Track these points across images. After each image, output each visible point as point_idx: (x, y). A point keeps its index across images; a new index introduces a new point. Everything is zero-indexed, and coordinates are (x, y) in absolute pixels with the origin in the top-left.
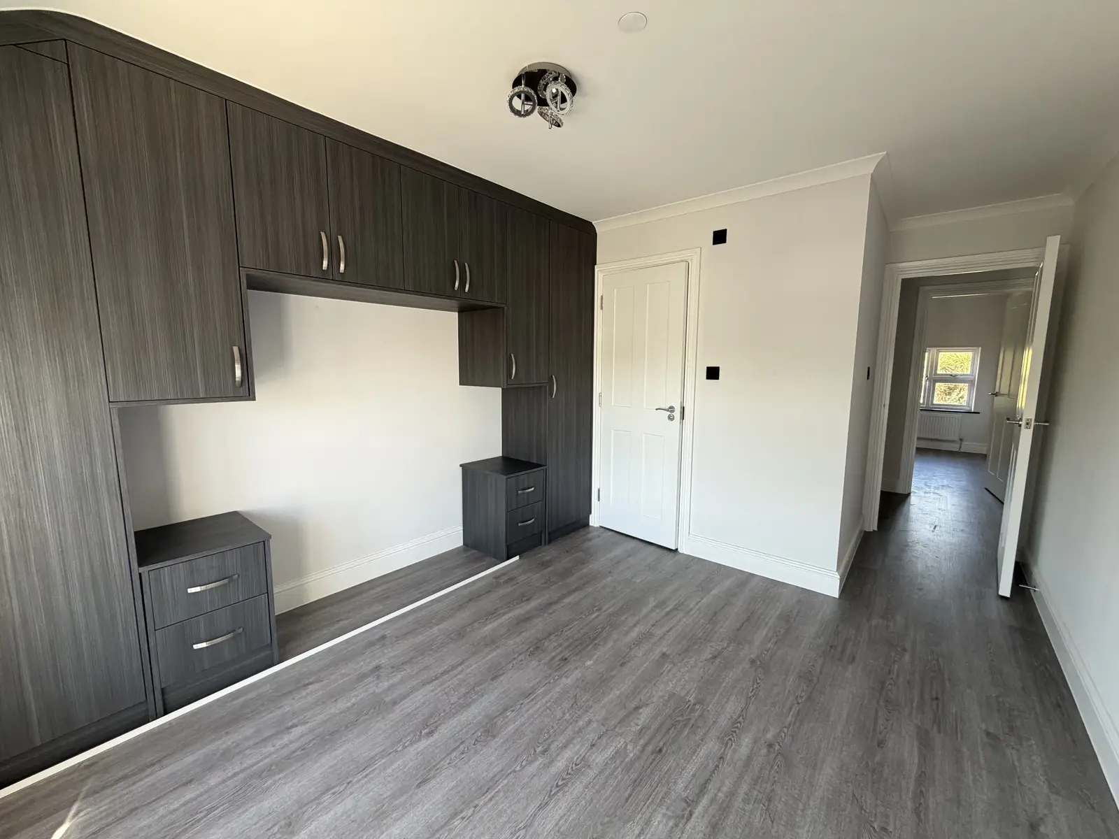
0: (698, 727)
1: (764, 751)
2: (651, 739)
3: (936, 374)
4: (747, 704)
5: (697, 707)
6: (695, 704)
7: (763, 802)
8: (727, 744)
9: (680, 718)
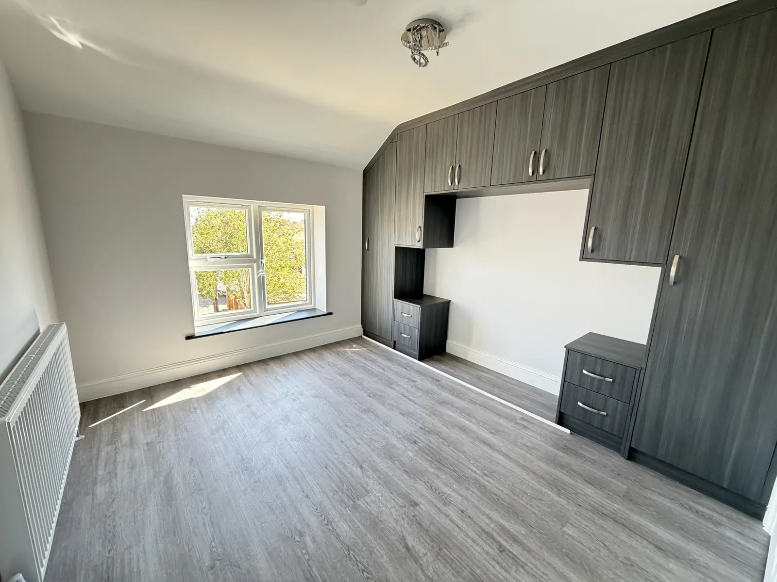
0: (334, 495)
1: (299, 527)
2: (336, 466)
4: (342, 543)
5: (351, 502)
6: (354, 502)
7: (272, 503)
8: (315, 505)
9: (345, 487)
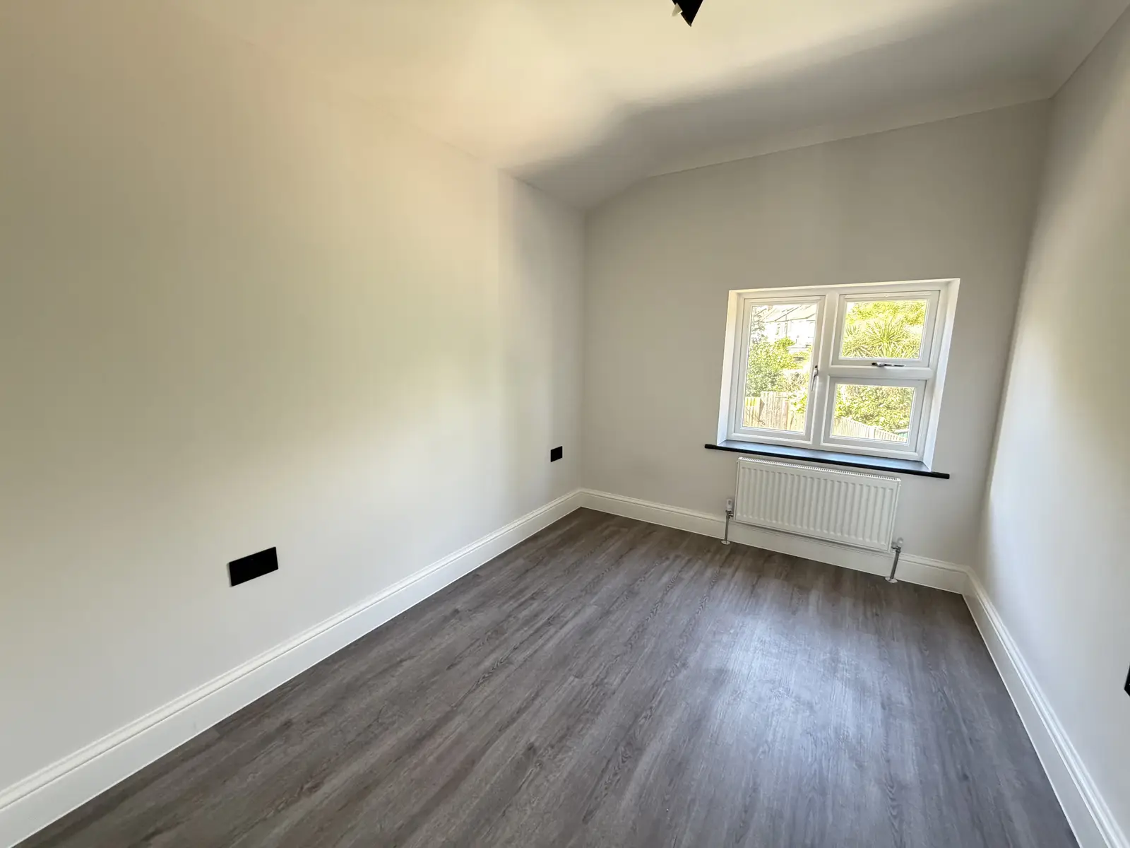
3: (836, 361)
